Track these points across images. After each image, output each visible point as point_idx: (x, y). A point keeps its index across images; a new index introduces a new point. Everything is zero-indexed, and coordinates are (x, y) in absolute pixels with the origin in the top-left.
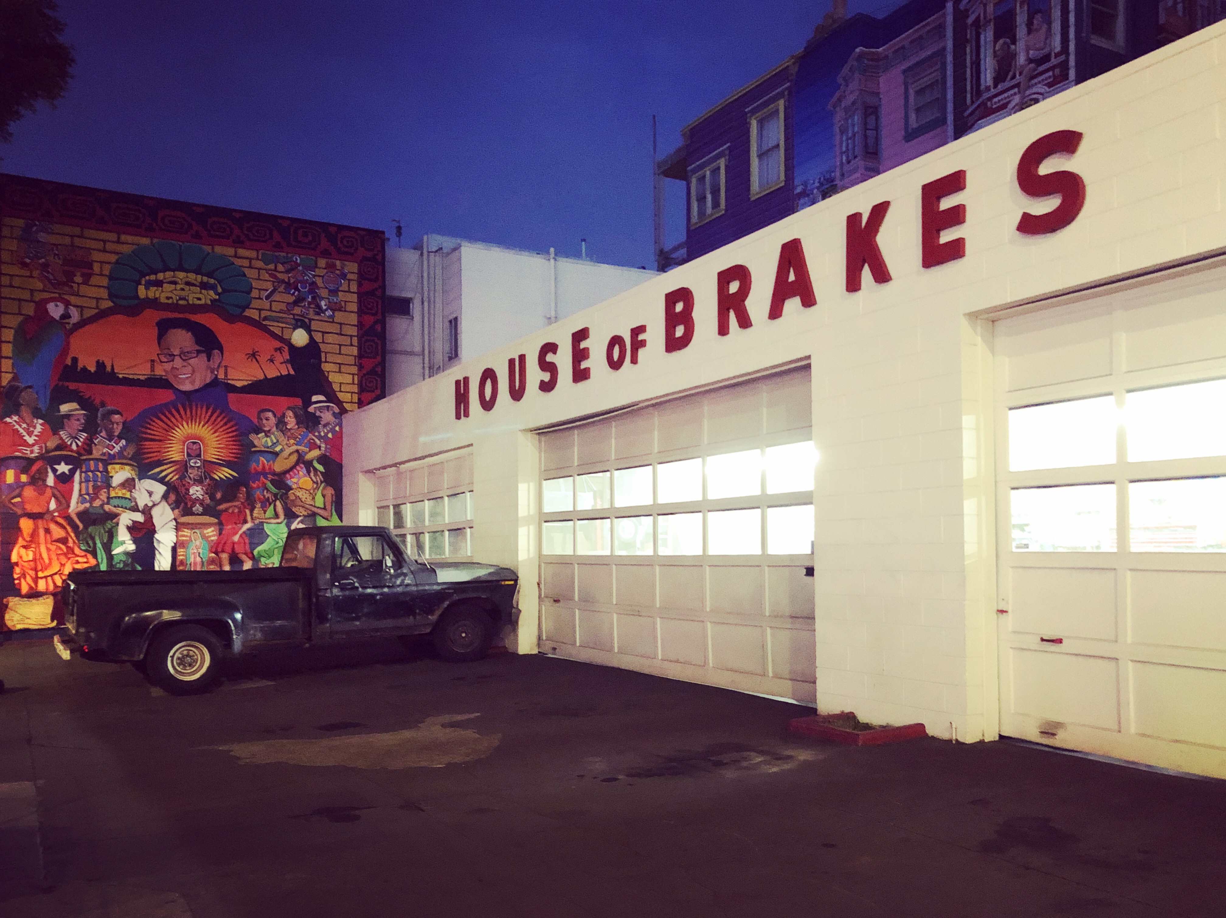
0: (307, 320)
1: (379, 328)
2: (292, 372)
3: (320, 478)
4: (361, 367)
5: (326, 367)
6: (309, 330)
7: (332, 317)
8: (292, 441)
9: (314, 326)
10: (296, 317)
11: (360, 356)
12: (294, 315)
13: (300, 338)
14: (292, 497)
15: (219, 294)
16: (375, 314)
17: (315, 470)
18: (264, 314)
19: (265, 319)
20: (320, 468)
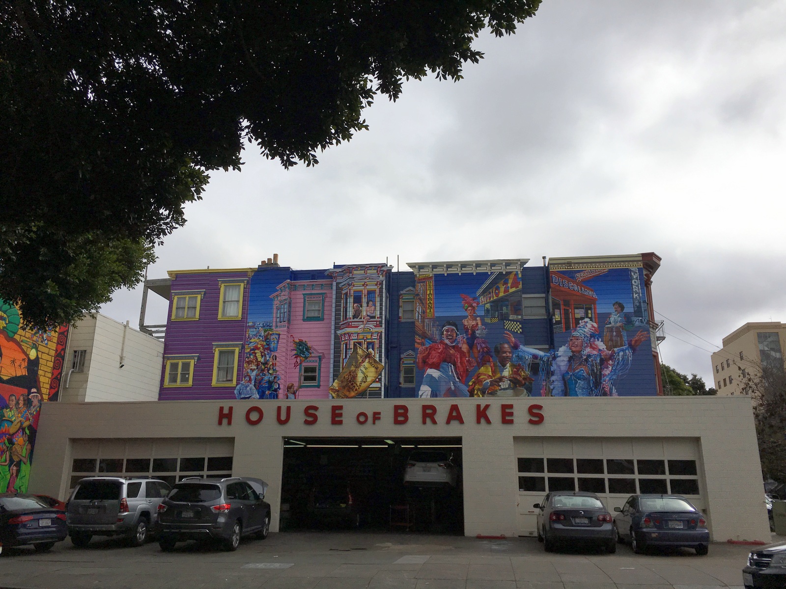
0: (37, 345)
1: (62, 353)
2: (27, 374)
3: (27, 438)
4: (53, 374)
5: (40, 372)
6: (37, 350)
7: (47, 344)
8: (20, 415)
9: (40, 348)
10: (34, 342)
11: (54, 368)
12: (33, 341)
13: (33, 354)
14: (14, 450)
15: (6, 324)
16: (62, 345)
17: (26, 433)
18: (23, 338)
19: (22, 341)
20: (28, 432)
